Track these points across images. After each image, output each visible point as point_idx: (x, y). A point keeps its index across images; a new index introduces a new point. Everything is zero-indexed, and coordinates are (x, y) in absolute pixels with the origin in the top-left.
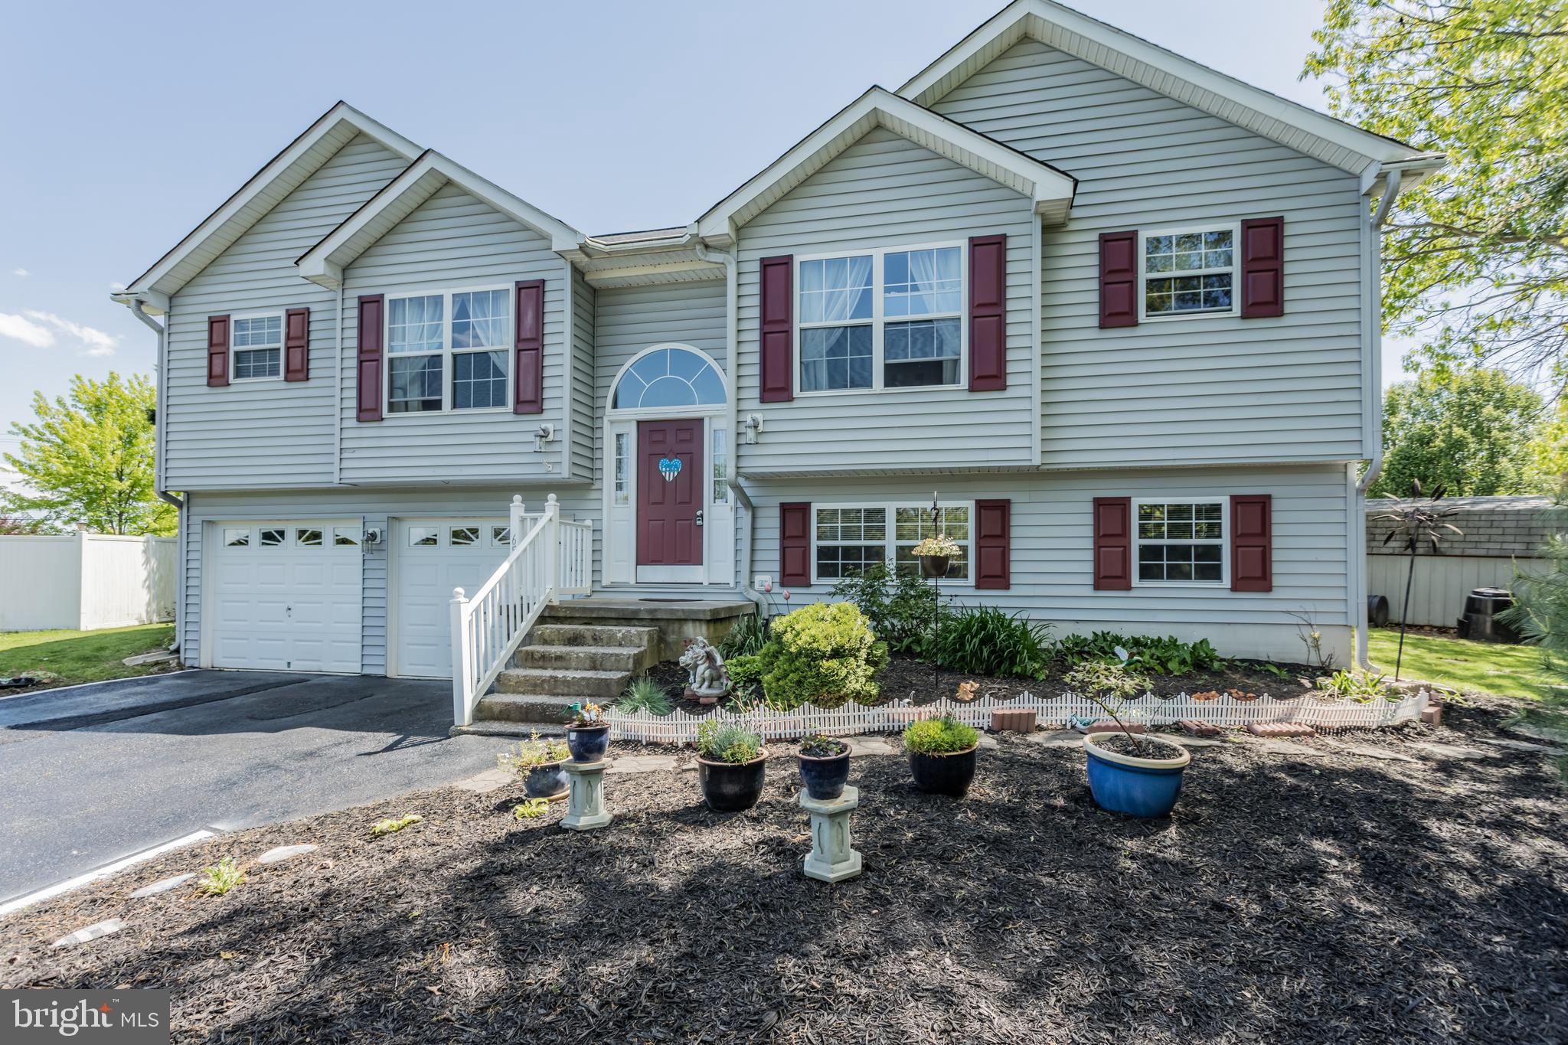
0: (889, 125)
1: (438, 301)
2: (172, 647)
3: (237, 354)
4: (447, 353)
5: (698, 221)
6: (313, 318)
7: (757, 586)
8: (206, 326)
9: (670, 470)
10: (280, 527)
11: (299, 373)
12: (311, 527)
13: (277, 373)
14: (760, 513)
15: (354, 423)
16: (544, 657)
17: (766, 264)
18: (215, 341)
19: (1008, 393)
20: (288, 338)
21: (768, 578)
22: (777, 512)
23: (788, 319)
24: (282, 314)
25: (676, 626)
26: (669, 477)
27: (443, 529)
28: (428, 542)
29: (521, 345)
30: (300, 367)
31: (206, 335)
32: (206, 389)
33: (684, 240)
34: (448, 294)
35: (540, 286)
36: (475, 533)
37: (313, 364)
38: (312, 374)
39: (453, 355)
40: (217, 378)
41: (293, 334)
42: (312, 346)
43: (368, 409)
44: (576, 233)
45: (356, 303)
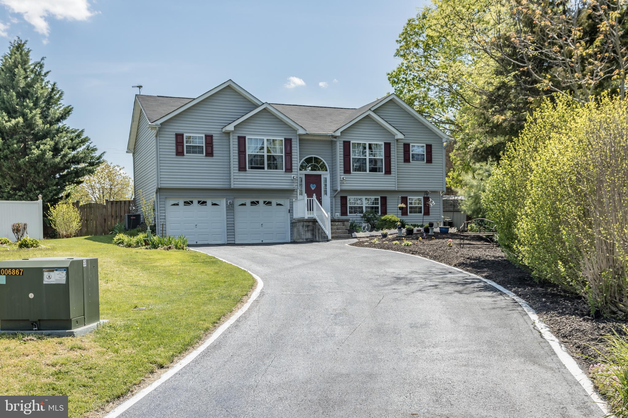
0: (370, 116)
1: (262, 140)
3: (187, 146)
4: (266, 154)
5: (334, 132)
6: (214, 138)
7: (336, 216)
8: (174, 136)
9: (313, 187)
10: (191, 200)
11: (210, 154)
12: (203, 200)
13: (202, 153)
14: (336, 198)
15: (237, 171)
17: (345, 142)
18: (178, 141)
19: (391, 175)
20: (206, 143)
21: (338, 214)
22: (340, 198)
23: (349, 155)
24: (204, 136)
26: (313, 189)
27: (248, 201)
28: (242, 205)
29: (287, 155)
30: (211, 152)
31: (174, 139)
32: (175, 156)
33: (328, 135)
34: (265, 139)
35: (290, 140)
36: (258, 202)
37: (214, 152)
38: (214, 155)
39: (268, 155)
40: (180, 153)
41: (208, 142)
42: (214, 146)
43: (242, 168)
44: (306, 130)
45: (237, 138)
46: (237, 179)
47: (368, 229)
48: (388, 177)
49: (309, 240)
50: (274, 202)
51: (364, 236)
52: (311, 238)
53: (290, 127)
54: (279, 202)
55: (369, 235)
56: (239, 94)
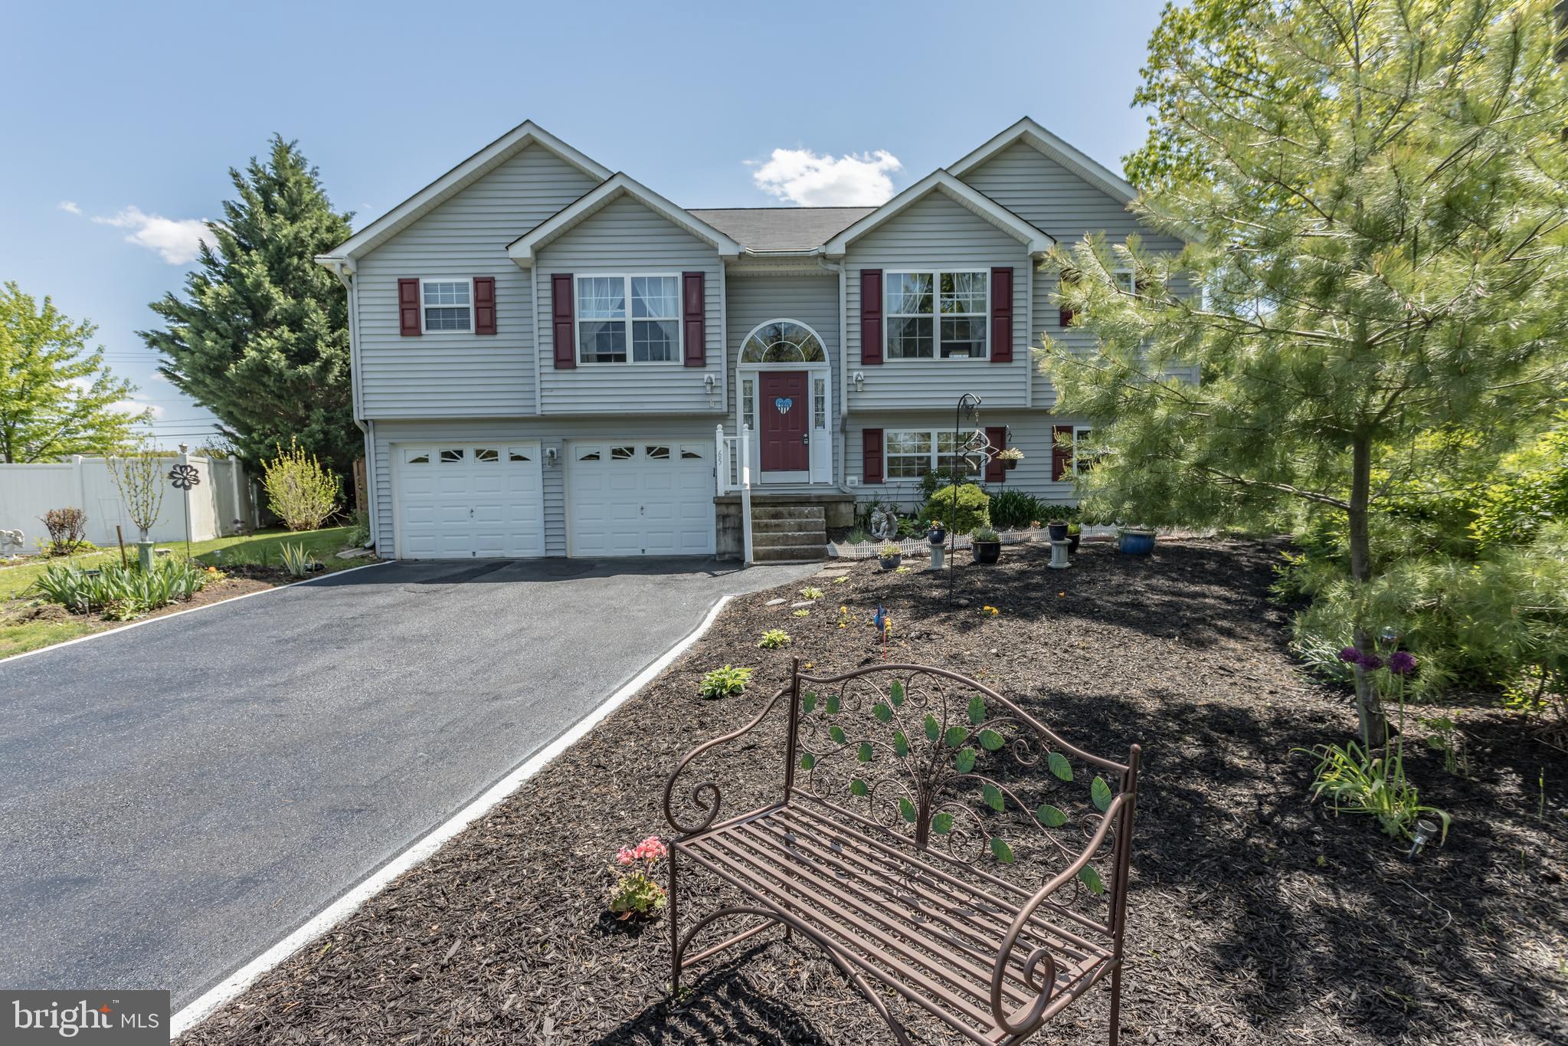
0: (944, 191)
1: (618, 283)
2: (368, 544)
3: (427, 310)
4: (628, 318)
5: (825, 244)
6: (498, 285)
7: (848, 483)
8: (396, 286)
9: (784, 406)
10: (458, 448)
11: (487, 326)
12: (487, 448)
13: (468, 327)
14: (850, 435)
15: (551, 370)
16: (766, 525)
17: (864, 274)
18: (406, 299)
19: (1014, 364)
20: (477, 300)
21: (855, 480)
22: (860, 435)
23: (879, 310)
24: (470, 281)
25: (834, 505)
26: (783, 411)
27: (605, 449)
28: (591, 458)
29: (689, 318)
30: (488, 324)
31: (396, 294)
32: (399, 338)
33: (811, 254)
34: (628, 277)
35: (700, 277)
36: (631, 450)
37: (499, 322)
38: (499, 329)
39: (634, 322)
40: (409, 329)
41: (480, 297)
42: (498, 307)
43: (563, 360)
44: (738, 244)
45: (549, 278)
46: (552, 389)
47: (890, 530)
48: (1002, 369)
49: (727, 557)
50: (675, 448)
52: (735, 549)
53: (700, 240)
54: (688, 450)
55: (867, 554)
56: (567, 163)
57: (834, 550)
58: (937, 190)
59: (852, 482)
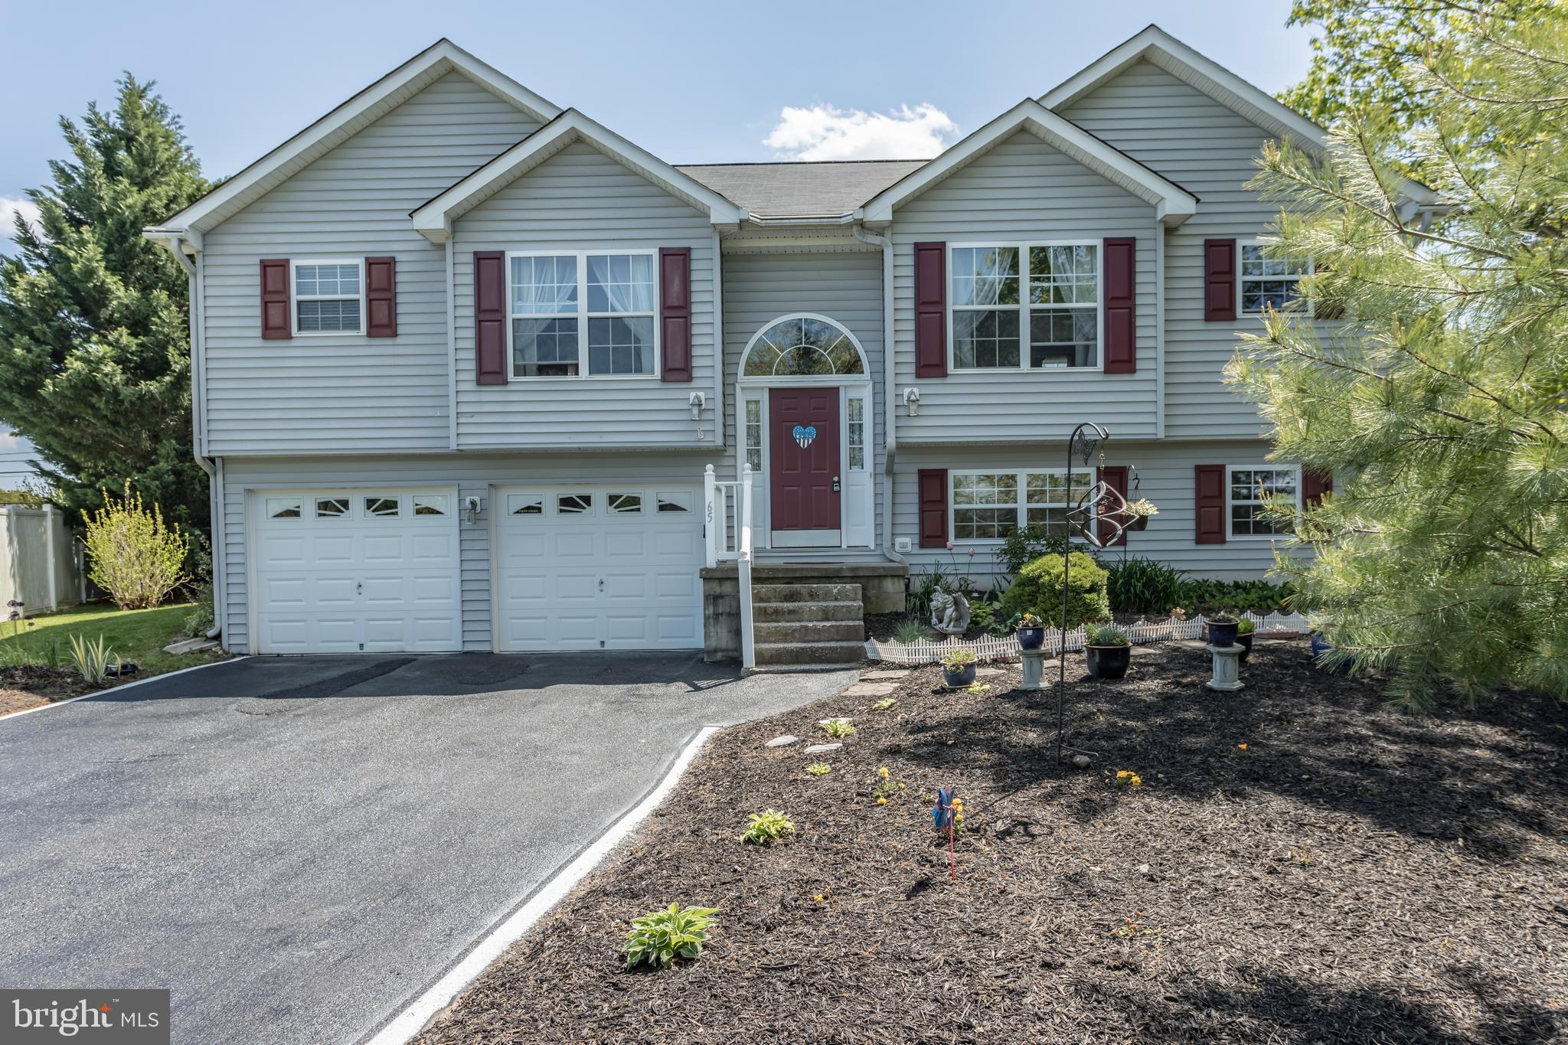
0: (1034, 130)
1: (568, 264)
2: (211, 633)
3: (299, 303)
4: (582, 313)
5: (863, 207)
6: (399, 268)
7: (897, 548)
8: (257, 270)
9: (804, 437)
10: (342, 496)
11: (383, 326)
12: (383, 496)
13: (357, 327)
14: (900, 479)
15: (472, 386)
16: (776, 611)
17: (920, 248)
18: (270, 288)
19: (1138, 376)
20: (370, 288)
21: (907, 542)
22: (915, 478)
23: (941, 301)
24: (360, 262)
25: (876, 582)
26: (804, 443)
27: (549, 497)
28: (529, 509)
29: (667, 313)
30: (385, 321)
31: (257, 281)
32: (260, 342)
33: (843, 221)
34: (581, 255)
35: (685, 254)
36: (587, 500)
37: (400, 320)
38: (401, 330)
39: (590, 319)
40: (274, 329)
41: (374, 286)
42: (400, 299)
43: (490, 373)
44: (738, 208)
45: (470, 258)
46: (472, 414)
47: (959, 619)
48: (1120, 383)
49: (719, 656)
50: (649, 496)
51: (904, 659)
52: (731, 645)
53: (684, 202)
54: (667, 499)
55: (925, 658)
56: (499, 99)
57: (875, 651)
58: (1023, 130)
59: (904, 546)
